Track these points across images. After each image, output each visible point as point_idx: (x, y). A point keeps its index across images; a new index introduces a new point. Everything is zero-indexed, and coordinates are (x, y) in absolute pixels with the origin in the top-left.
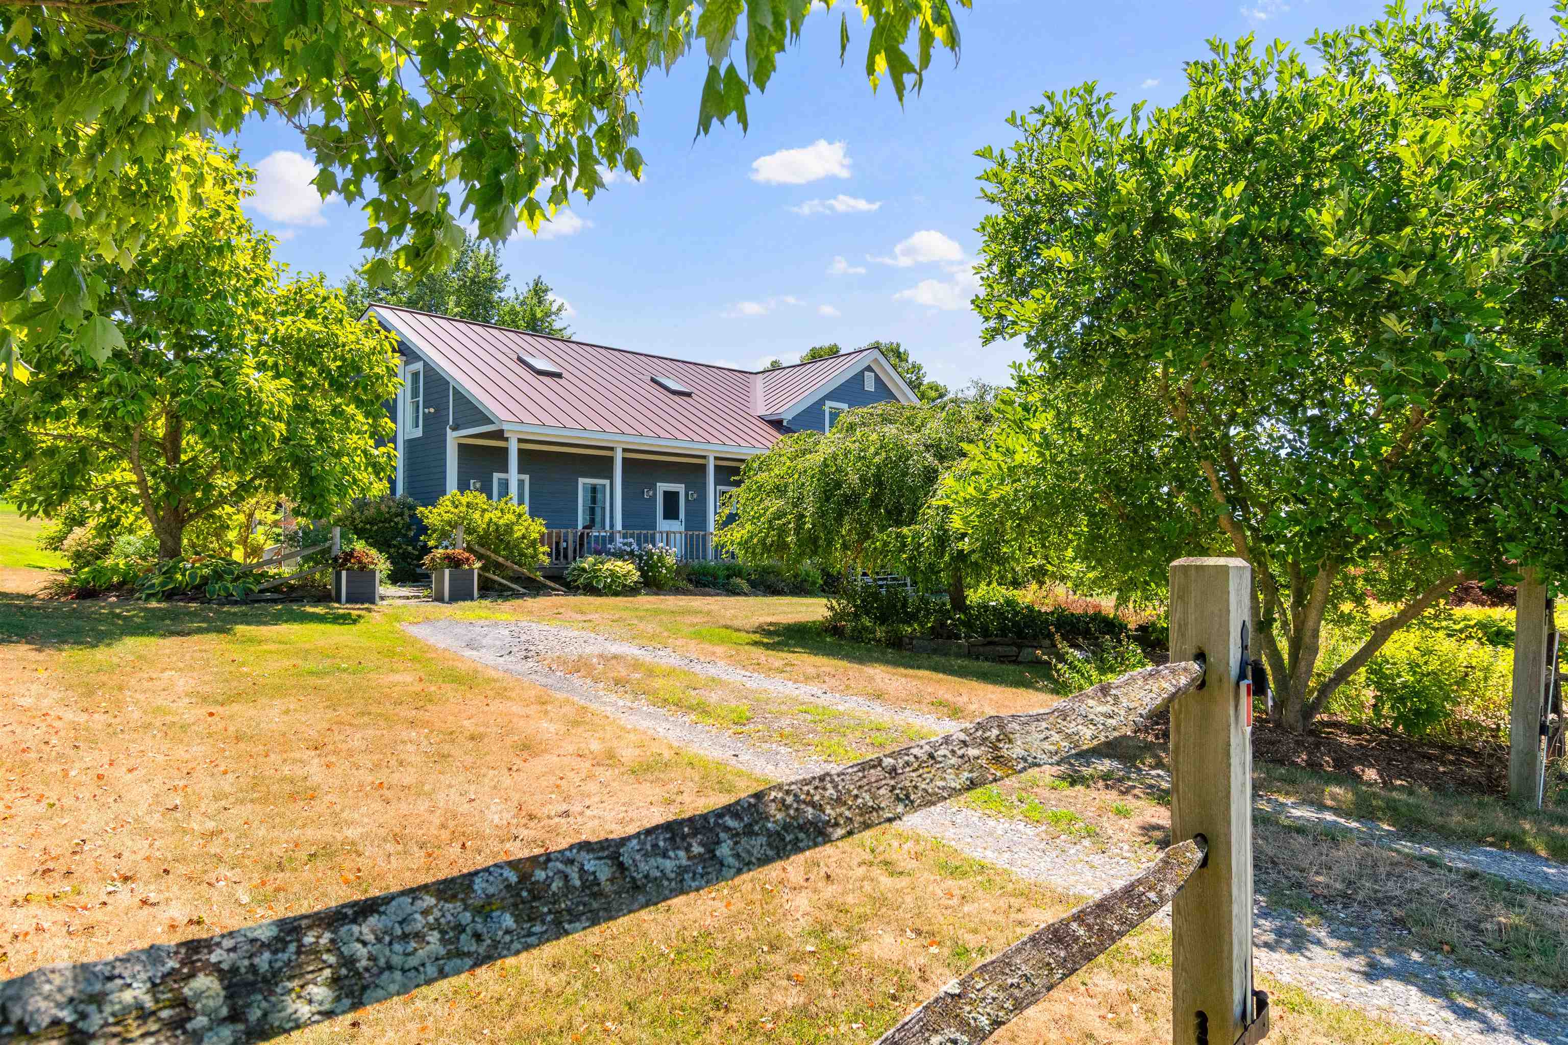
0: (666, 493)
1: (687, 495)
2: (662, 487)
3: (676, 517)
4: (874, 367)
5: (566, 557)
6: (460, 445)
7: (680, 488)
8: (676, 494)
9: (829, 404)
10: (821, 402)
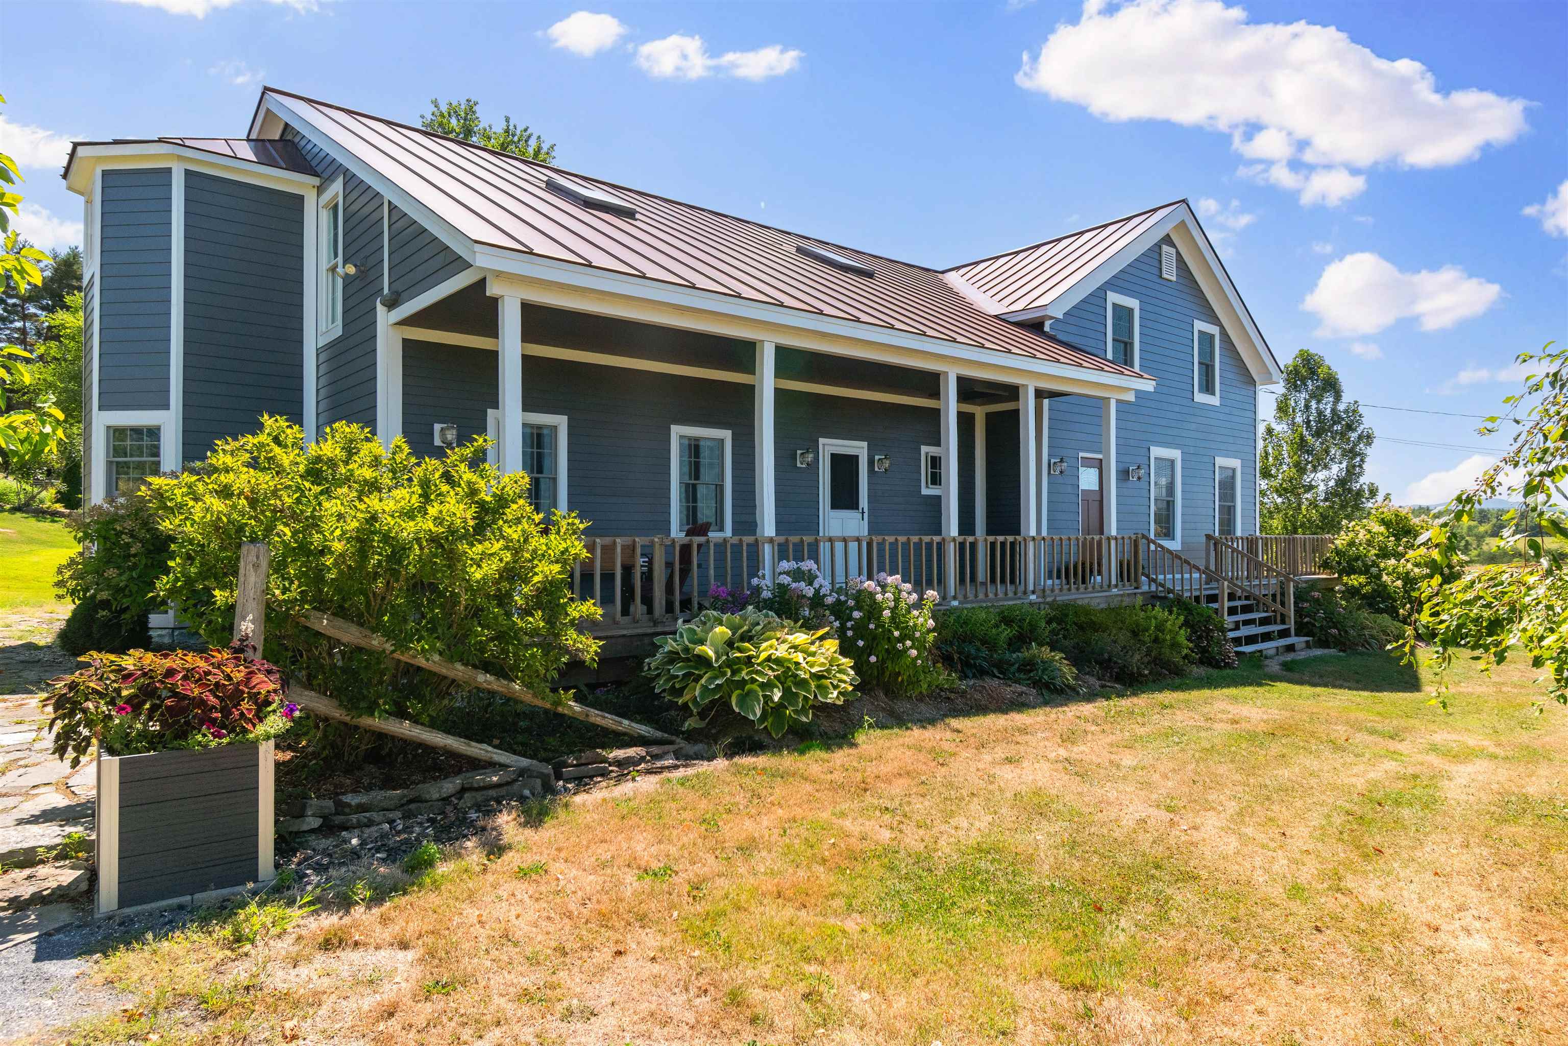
0: (836, 459)
1: (871, 462)
2: (829, 446)
3: (853, 504)
4: (1175, 238)
5: (648, 600)
6: (407, 344)
7: (859, 448)
8: (853, 460)
9: (1113, 297)
10: (1100, 293)
